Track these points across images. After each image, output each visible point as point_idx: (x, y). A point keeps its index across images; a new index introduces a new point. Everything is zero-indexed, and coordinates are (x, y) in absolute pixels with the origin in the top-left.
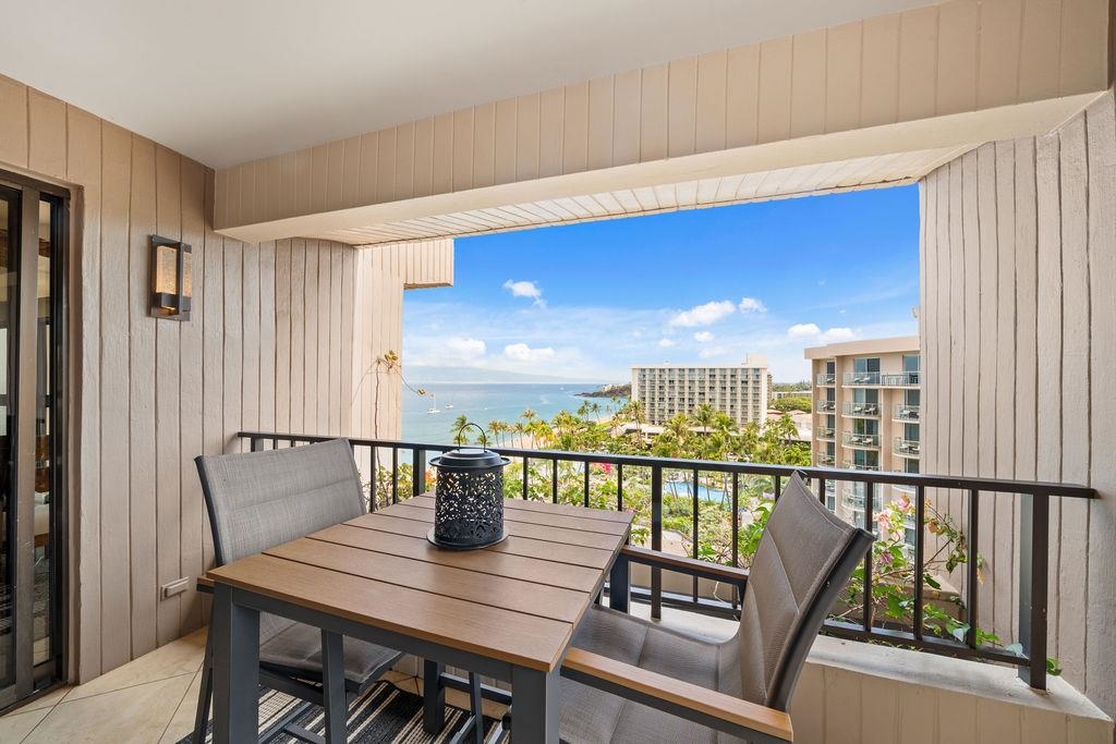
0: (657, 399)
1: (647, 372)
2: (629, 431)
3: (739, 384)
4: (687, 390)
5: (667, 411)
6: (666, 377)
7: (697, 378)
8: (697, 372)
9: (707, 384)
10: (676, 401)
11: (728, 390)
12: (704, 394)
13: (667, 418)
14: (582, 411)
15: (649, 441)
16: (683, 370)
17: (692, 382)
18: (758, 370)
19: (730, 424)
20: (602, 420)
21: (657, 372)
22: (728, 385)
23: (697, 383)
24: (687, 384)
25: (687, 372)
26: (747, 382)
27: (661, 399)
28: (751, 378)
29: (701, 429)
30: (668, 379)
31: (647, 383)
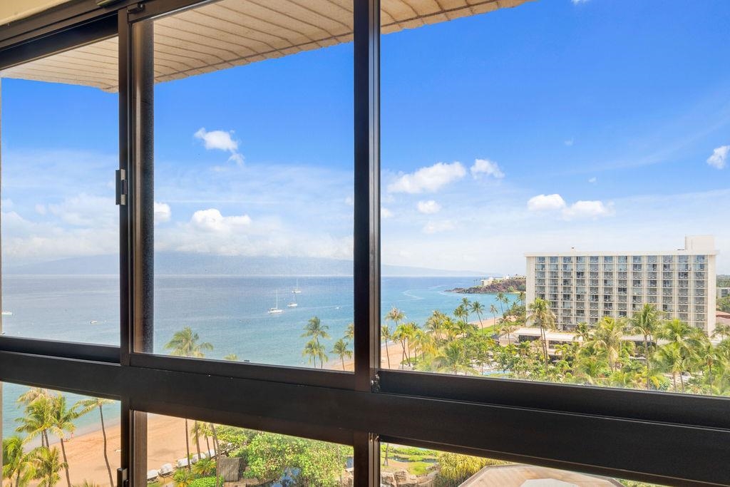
0: (560, 297)
1: (547, 262)
2: (522, 338)
3: (675, 278)
4: (601, 285)
5: (574, 312)
6: (573, 268)
7: (615, 269)
8: (616, 261)
9: (630, 277)
10: (587, 299)
11: (660, 285)
12: (625, 290)
13: (574, 322)
14: (459, 312)
15: (551, 352)
16: (597, 258)
17: (609, 274)
18: (703, 257)
19: (685, 333)
20: (486, 322)
21: (561, 262)
22: (660, 278)
23: (616, 276)
24: (601, 277)
25: (601, 261)
26: (686, 274)
27: (567, 297)
28: (693, 269)
29: (640, 338)
30: (575, 270)
31: (547, 276)
